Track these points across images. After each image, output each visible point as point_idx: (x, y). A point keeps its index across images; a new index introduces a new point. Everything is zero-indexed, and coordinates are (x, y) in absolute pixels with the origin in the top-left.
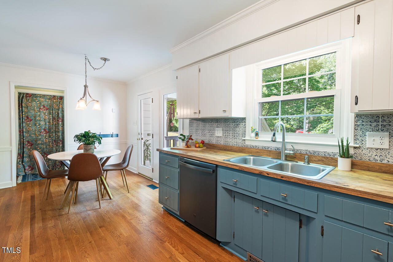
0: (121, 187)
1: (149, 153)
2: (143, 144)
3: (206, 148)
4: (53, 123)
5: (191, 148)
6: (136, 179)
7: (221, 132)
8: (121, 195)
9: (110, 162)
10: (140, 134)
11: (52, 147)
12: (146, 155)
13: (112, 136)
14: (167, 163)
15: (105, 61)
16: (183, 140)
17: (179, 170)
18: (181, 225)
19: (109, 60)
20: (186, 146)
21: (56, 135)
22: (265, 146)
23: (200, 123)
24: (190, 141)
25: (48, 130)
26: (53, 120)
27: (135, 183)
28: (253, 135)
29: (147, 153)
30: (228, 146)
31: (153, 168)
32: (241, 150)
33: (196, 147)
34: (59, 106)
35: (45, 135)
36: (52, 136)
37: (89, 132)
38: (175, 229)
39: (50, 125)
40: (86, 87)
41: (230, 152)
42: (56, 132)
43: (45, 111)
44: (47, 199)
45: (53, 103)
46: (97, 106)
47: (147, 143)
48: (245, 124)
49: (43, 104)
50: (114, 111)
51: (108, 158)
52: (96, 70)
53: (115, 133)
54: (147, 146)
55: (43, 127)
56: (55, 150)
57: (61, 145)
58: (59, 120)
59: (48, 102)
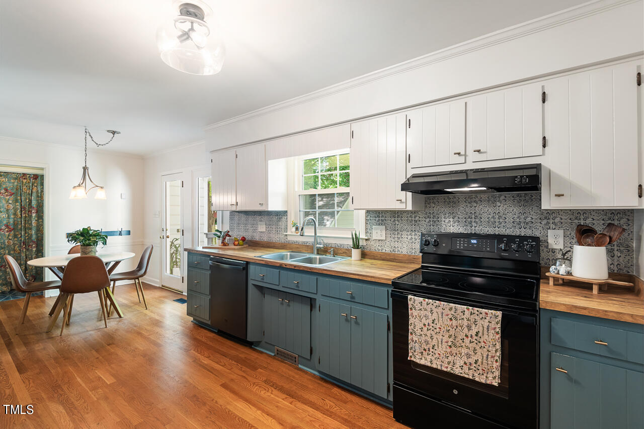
0: (136, 304)
1: (179, 257)
2: (169, 244)
3: (247, 245)
4: (21, 215)
5: (228, 246)
6: (158, 294)
7: (264, 226)
8: (135, 312)
9: (119, 270)
10: (165, 229)
11: (19, 253)
12: (174, 260)
13: (120, 234)
14: (197, 265)
15: (114, 134)
16: (219, 237)
17: (209, 272)
18: (212, 335)
19: (119, 133)
20: (222, 244)
21: (26, 233)
22: (304, 241)
23: (243, 215)
24: (227, 238)
25: (12, 227)
26: (21, 211)
27: (156, 298)
28: (294, 229)
29: (176, 258)
30: (271, 243)
31: (183, 277)
32: (283, 246)
33: (235, 245)
34: (32, 189)
35: (7, 234)
36: (19, 236)
37: (89, 229)
38: (204, 340)
39: (16, 219)
40: (85, 169)
41: (272, 249)
42: (26, 229)
43: (8, 198)
44: (23, 323)
45: (22, 184)
46: (100, 194)
47: (175, 243)
48: (287, 218)
49: (4, 186)
50: (123, 197)
51: (117, 263)
52: (100, 146)
53: (125, 229)
54: (175, 247)
55: (5, 222)
56: (25, 257)
57: (34, 249)
58: (31, 211)
59: (13, 183)
